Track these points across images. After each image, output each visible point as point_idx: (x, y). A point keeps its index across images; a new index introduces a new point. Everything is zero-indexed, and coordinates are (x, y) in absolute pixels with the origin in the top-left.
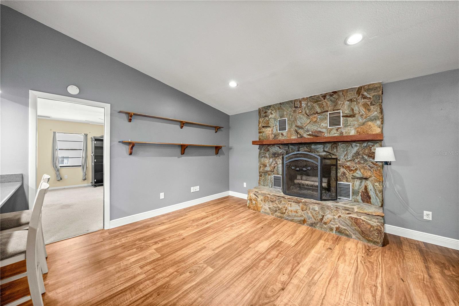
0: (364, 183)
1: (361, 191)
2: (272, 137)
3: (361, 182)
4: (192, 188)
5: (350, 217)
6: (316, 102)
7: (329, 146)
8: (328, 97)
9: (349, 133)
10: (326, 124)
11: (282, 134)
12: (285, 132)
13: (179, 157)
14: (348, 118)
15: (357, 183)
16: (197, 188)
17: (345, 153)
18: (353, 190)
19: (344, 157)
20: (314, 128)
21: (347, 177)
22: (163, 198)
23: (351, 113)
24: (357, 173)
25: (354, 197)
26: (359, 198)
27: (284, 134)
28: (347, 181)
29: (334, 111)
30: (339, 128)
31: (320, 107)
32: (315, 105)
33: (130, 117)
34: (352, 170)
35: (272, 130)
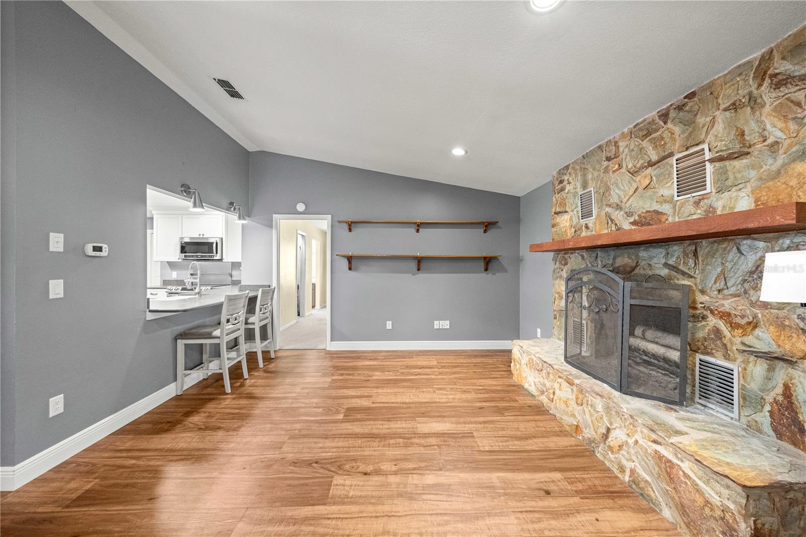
0: (782, 374)
1: (769, 398)
2: (570, 233)
3: (771, 369)
4: (436, 323)
5: (656, 452)
6: (646, 136)
7: (677, 250)
8: (672, 114)
9: (733, 208)
10: (670, 189)
11: (587, 227)
12: (590, 221)
13: (414, 274)
14: (727, 163)
15: (758, 369)
16: (446, 324)
17: (719, 270)
18: (743, 388)
19: (715, 282)
20: (643, 205)
21: (725, 345)
22: (391, 328)
23: (737, 147)
24: (758, 338)
25: (747, 412)
26: (764, 418)
27: (590, 225)
28: (727, 357)
29: (687, 149)
30: (703, 197)
31: (655, 148)
32: (645, 143)
33: (351, 225)
34: (738, 326)
35: (571, 219)
